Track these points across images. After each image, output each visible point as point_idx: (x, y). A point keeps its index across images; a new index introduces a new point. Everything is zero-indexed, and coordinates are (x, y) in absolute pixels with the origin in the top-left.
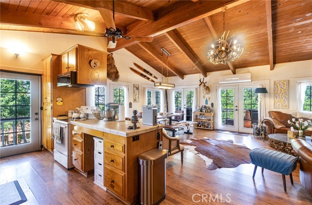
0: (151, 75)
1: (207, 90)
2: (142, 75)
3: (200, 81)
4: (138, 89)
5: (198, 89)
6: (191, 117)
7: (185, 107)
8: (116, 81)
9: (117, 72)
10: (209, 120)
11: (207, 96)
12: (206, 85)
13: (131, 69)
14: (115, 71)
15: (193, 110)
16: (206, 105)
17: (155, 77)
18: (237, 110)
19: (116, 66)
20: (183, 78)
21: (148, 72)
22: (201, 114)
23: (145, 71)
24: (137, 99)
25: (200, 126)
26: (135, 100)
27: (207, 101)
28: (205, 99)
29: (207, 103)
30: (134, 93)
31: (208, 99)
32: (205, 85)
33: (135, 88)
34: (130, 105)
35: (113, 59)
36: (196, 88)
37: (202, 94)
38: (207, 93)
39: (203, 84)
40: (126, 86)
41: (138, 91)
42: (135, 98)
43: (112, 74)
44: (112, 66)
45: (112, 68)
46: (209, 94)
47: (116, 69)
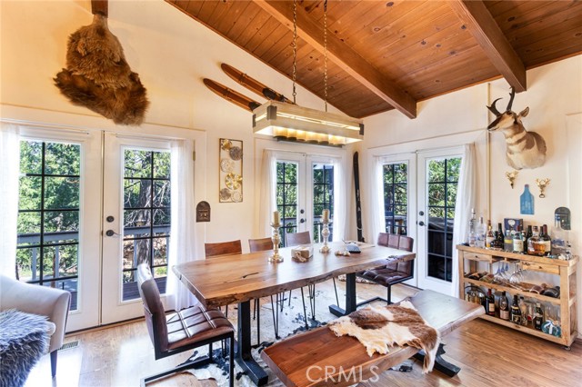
1: (529, 146)
2: (254, 106)
3: (492, 108)
4: (236, 154)
5: (483, 149)
6: (450, 261)
7: (421, 219)
9: (141, 91)
11: (530, 177)
12: (527, 124)
13: (208, 83)
15: (459, 236)
16: (526, 218)
19: (133, 69)
20: (413, 113)
22: (497, 258)
23: (268, 93)
24: (235, 194)
26: (224, 194)
27: (527, 199)
28: (520, 190)
29: (528, 210)
30: (220, 167)
31: (535, 191)
32: (517, 126)
33: (225, 153)
34: (203, 212)
36: (473, 146)
37: (501, 170)
38: (532, 164)
39: (509, 121)
40: (181, 143)
41: (238, 163)
42: (223, 186)
43: (113, 95)
44: (106, 62)
45: (104, 72)
46: (542, 164)
47: (133, 77)
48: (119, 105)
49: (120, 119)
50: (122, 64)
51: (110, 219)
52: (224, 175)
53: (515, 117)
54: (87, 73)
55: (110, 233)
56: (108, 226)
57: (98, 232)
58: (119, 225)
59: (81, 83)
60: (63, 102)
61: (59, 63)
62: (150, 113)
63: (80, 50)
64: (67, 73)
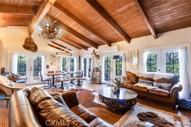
0: (65, 48)
1: (96, 57)
2: (58, 48)
7: (88, 68)
8: (35, 52)
9: (37, 47)
10: (97, 77)
11: (98, 61)
13: (49, 45)
14: (34, 46)
17: (69, 49)
18: (112, 70)
19: (35, 43)
20: (87, 50)
21: (62, 46)
22: (93, 73)
23: (60, 45)
24: (54, 64)
25: (93, 81)
26: (52, 64)
27: (98, 64)
29: (98, 66)
30: (51, 59)
33: (52, 57)
34: (48, 67)
35: (31, 39)
36: (93, 56)
39: (94, 54)
40: (44, 55)
41: (54, 58)
42: (51, 62)
43: (32, 48)
44: (31, 43)
45: (31, 44)
46: (99, 59)
47: (35, 45)
48: (33, 49)
49: (33, 52)
50: (34, 43)
51: (31, 68)
52: (51, 60)
53: (95, 53)
54: (28, 45)
55: (31, 70)
56: (31, 69)
57: (29, 70)
58: (33, 69)
59: (27, 46)
60: (24, 49)
61: (23, 43)
62: (38, 50)
63: (27, 42)
64: (25, 45)
